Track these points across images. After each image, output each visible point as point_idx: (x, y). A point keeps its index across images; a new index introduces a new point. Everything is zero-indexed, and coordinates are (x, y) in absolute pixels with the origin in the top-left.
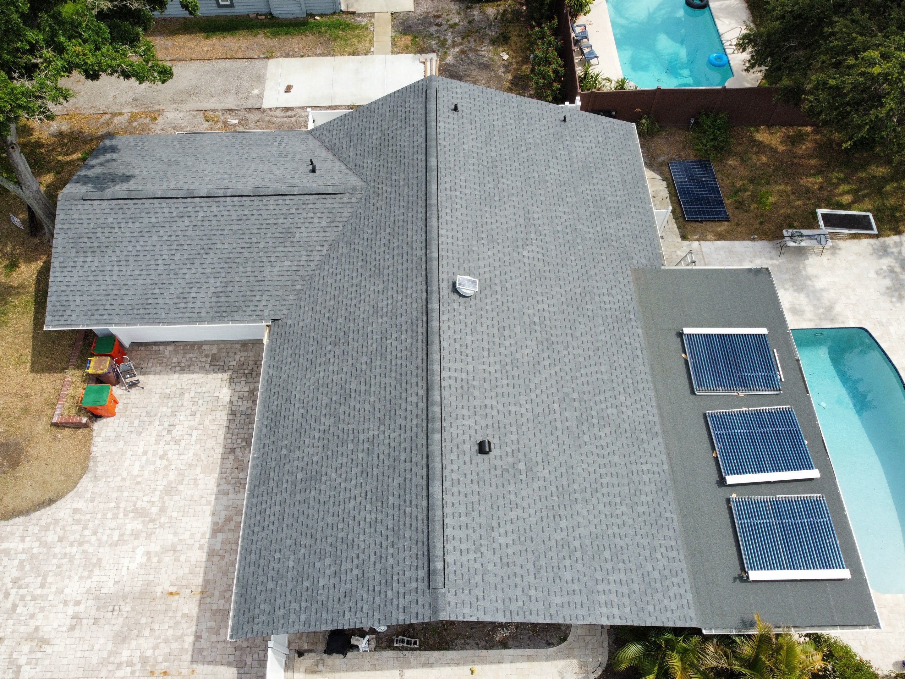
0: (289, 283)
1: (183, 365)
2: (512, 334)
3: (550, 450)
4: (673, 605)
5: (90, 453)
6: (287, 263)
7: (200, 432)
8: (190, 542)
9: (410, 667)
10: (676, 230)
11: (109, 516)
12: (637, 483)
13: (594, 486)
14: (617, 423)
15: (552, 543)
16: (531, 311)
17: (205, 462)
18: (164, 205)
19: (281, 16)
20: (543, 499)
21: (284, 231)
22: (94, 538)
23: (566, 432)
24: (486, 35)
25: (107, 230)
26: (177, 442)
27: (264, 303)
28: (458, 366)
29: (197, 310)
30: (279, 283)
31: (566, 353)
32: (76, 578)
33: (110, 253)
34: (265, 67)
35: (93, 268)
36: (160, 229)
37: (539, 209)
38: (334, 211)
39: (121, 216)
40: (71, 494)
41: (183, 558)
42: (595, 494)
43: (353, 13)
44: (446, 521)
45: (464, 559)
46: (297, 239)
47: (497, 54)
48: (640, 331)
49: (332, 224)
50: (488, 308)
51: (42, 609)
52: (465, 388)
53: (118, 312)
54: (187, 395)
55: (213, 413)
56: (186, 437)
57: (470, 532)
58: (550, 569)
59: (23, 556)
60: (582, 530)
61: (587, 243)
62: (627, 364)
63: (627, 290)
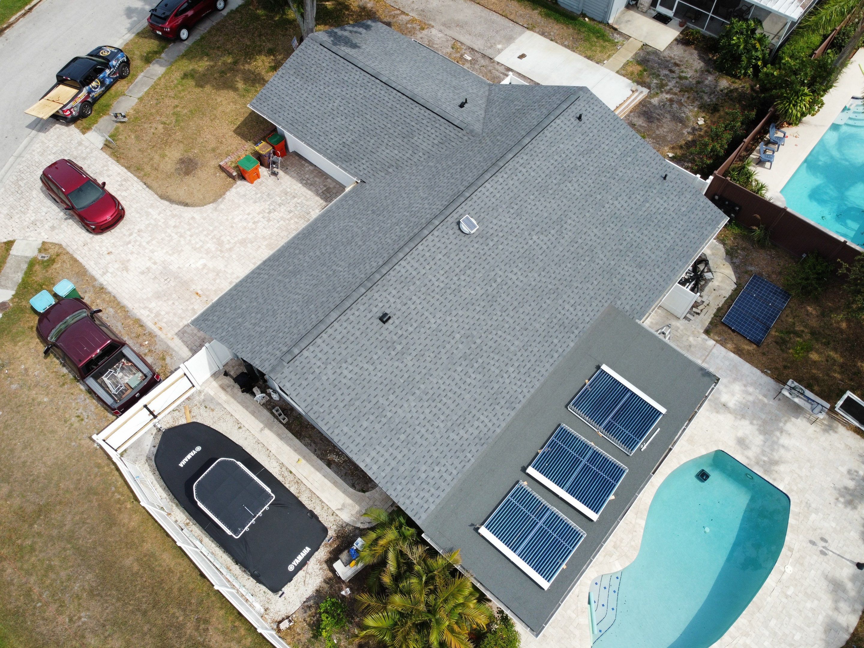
0: (387, 164)
1: (309, 182)
2: (472, 275)
3: (427, 354)
4: (416, 501)
5: (224, 194)
6: (396, 152)
7: (284, 224)
8: (229, 276)
9: (271, 429)
10: (707, 323)
11: (205, 233)
12: (467, 421)
13: (435, 397)
14: (491, 379)
15: (374, 401)
16: (500, 273)
17: (272, 241)
18: (358, 73)
19: (562, 5)
20: (394, 374)
21: (410, 131)
22: (189, 238)
23: (448, 355)
24: (701, 98)
25: (319, 69)
26: (269, 220)
27: (365, 167)
28: (416, 265)
29: (327, 147)
30: (383, 161)
31: (499, 313)
32: (165, 251)
33: (310, 84)
34: (520, 34)
35: (295, 87)
36: (345, 86)
37: (577, 220)
38: (448, 137)
39: (331, 65)
40: (198, 208)
41: (218, 281)
42: (430, 401)
43: (615, 29)
44: (323, 334)
45: (313, 361)
46: (413, 141)
47: (696, 117)
48: (572, 345)
49: (441, 145)
51: (138, 253)
52: (408, 280)
53: (288, 120)
54: (296, 199)
55: (300, 219)
56: (275, 221)
57: (331, 351)
58: (357, 411)
59: (153, 222)
60: (400, 411)
61: (592, 265)
62: (538, 355)
63: (592, 314)
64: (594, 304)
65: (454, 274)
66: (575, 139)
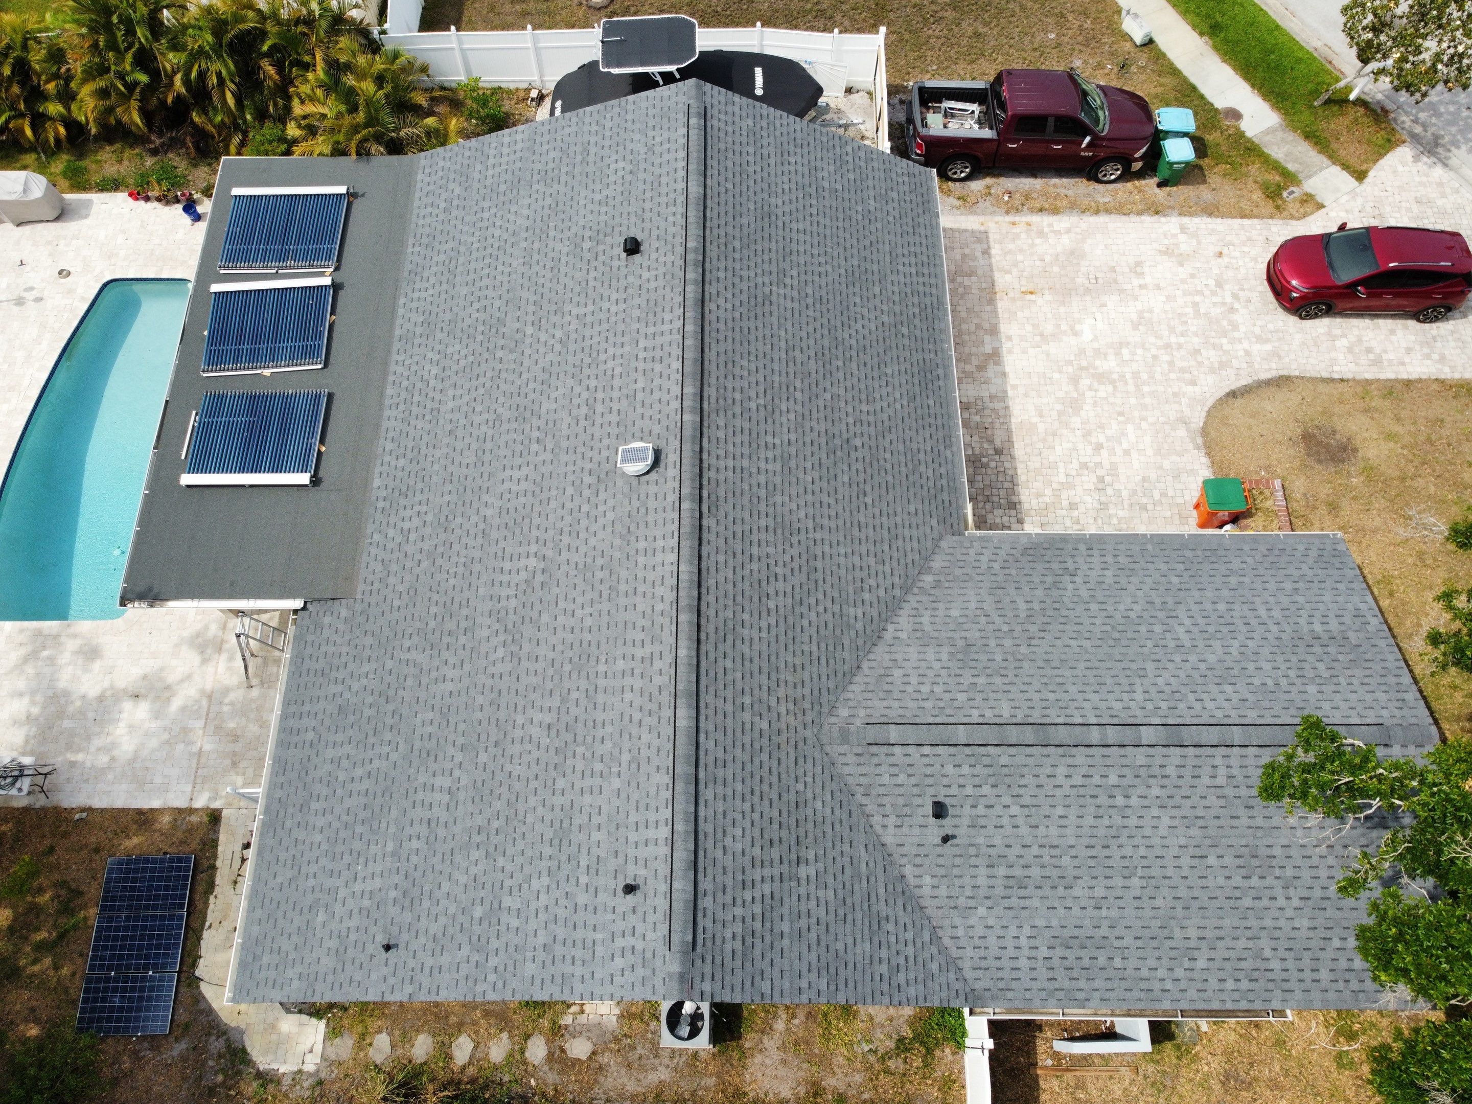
0: (947, 584)
3: (548, 275)
5: (1208, 454)
8: (1025, 344)
10: (222, 838)
12: (445, 272)
13: (501, 252)
14: (451, 336)
20: (567, 219)
21: (972, 664)
23: (523, 303)
25: (1309, 674)
26: (1084, 466)
27: (983, 558)
29: (1095, 552)
31: (500, 411)
32: (1157, 311)
33: (1285, 636)
35: (1304, 613)
36: (1210, 673)
39: (1294, 697)
40: (1210, 403)
42: (502, 244)
44: (684, 163)
57: (658, 162)
58: (572, 155)
64: (379, 569)
65: (601, 386)
66: (604, 831)
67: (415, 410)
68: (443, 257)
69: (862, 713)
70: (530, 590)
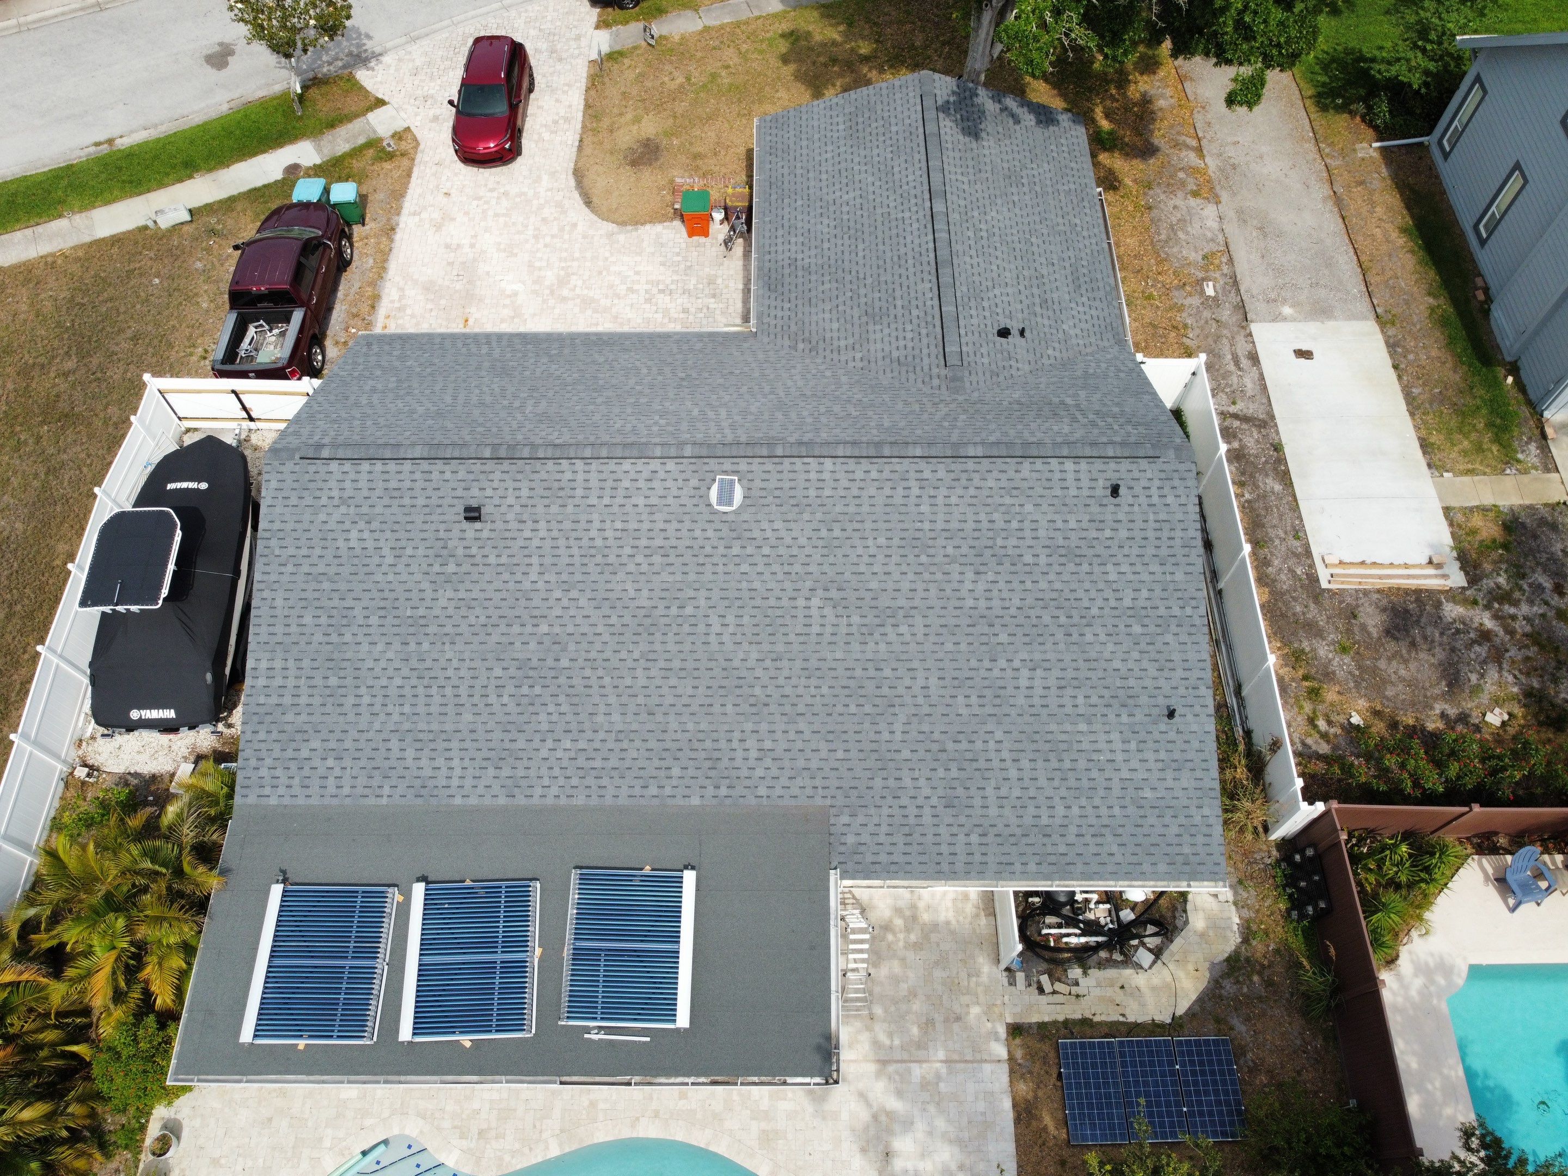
0: (807, 334)
2: (656, 568)
5: (644, 224)
13: (426, 674)
14: (525, 727)
15: (349, 602)
16: (702, 602)
19: (1492, 322)
21: (884, 310)
22: (540, 246)
25: (882, 130)
28: (594, 483)
29: (773, 249)
30: (807, 324)
31: (636, 655)
32: (499, 240)
34: (1352, 318)
35: (830, 135)
36: (884, 180)
37: (920, 637)
39: (901, 137)
43: (1544, 436)
44: (379, 463)
45: (333, 484)
46: (871, 328)
48: (695, 801)
49: (895, 364)
50: (698, 533)
51: (472, 220)
52: (561, 493)
54: (712, 301)
57: (365, 493)
59: (531, 194)
61: (867, 725)
62: (628, 763)
63: (778, 791)
64: (799, 782)
65: (632, 542)
66: (1068, 517)
67: (613, 762)
68: (410, 753)
69: (935, 371)
70: (844, 603)
